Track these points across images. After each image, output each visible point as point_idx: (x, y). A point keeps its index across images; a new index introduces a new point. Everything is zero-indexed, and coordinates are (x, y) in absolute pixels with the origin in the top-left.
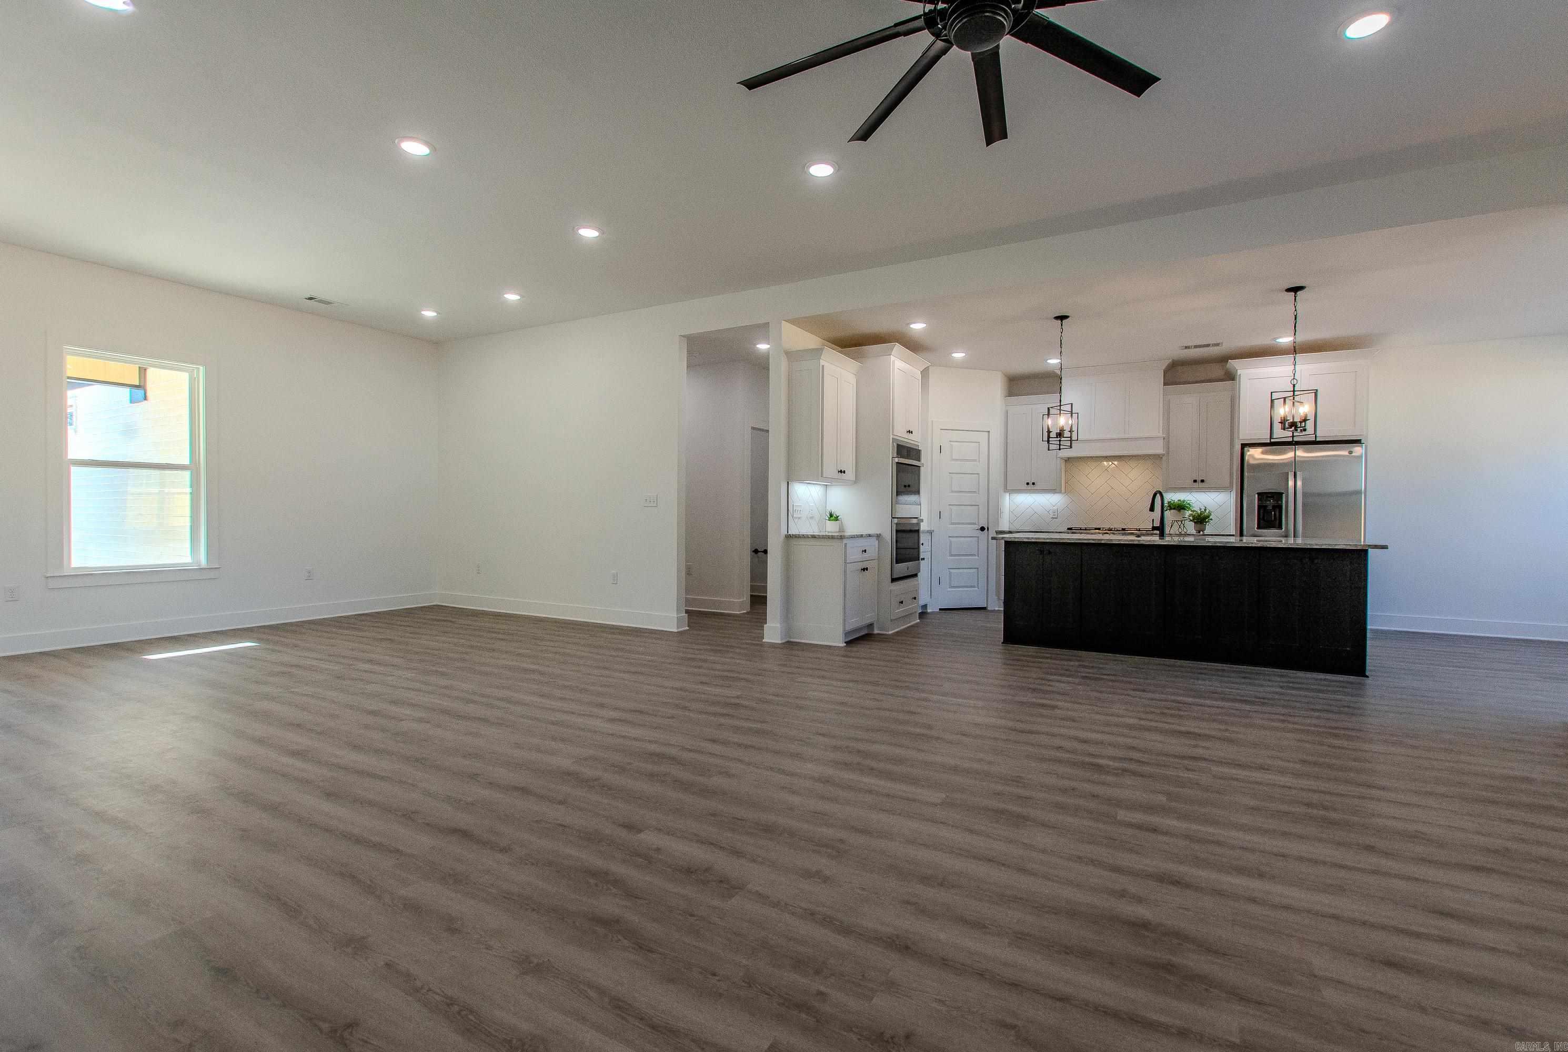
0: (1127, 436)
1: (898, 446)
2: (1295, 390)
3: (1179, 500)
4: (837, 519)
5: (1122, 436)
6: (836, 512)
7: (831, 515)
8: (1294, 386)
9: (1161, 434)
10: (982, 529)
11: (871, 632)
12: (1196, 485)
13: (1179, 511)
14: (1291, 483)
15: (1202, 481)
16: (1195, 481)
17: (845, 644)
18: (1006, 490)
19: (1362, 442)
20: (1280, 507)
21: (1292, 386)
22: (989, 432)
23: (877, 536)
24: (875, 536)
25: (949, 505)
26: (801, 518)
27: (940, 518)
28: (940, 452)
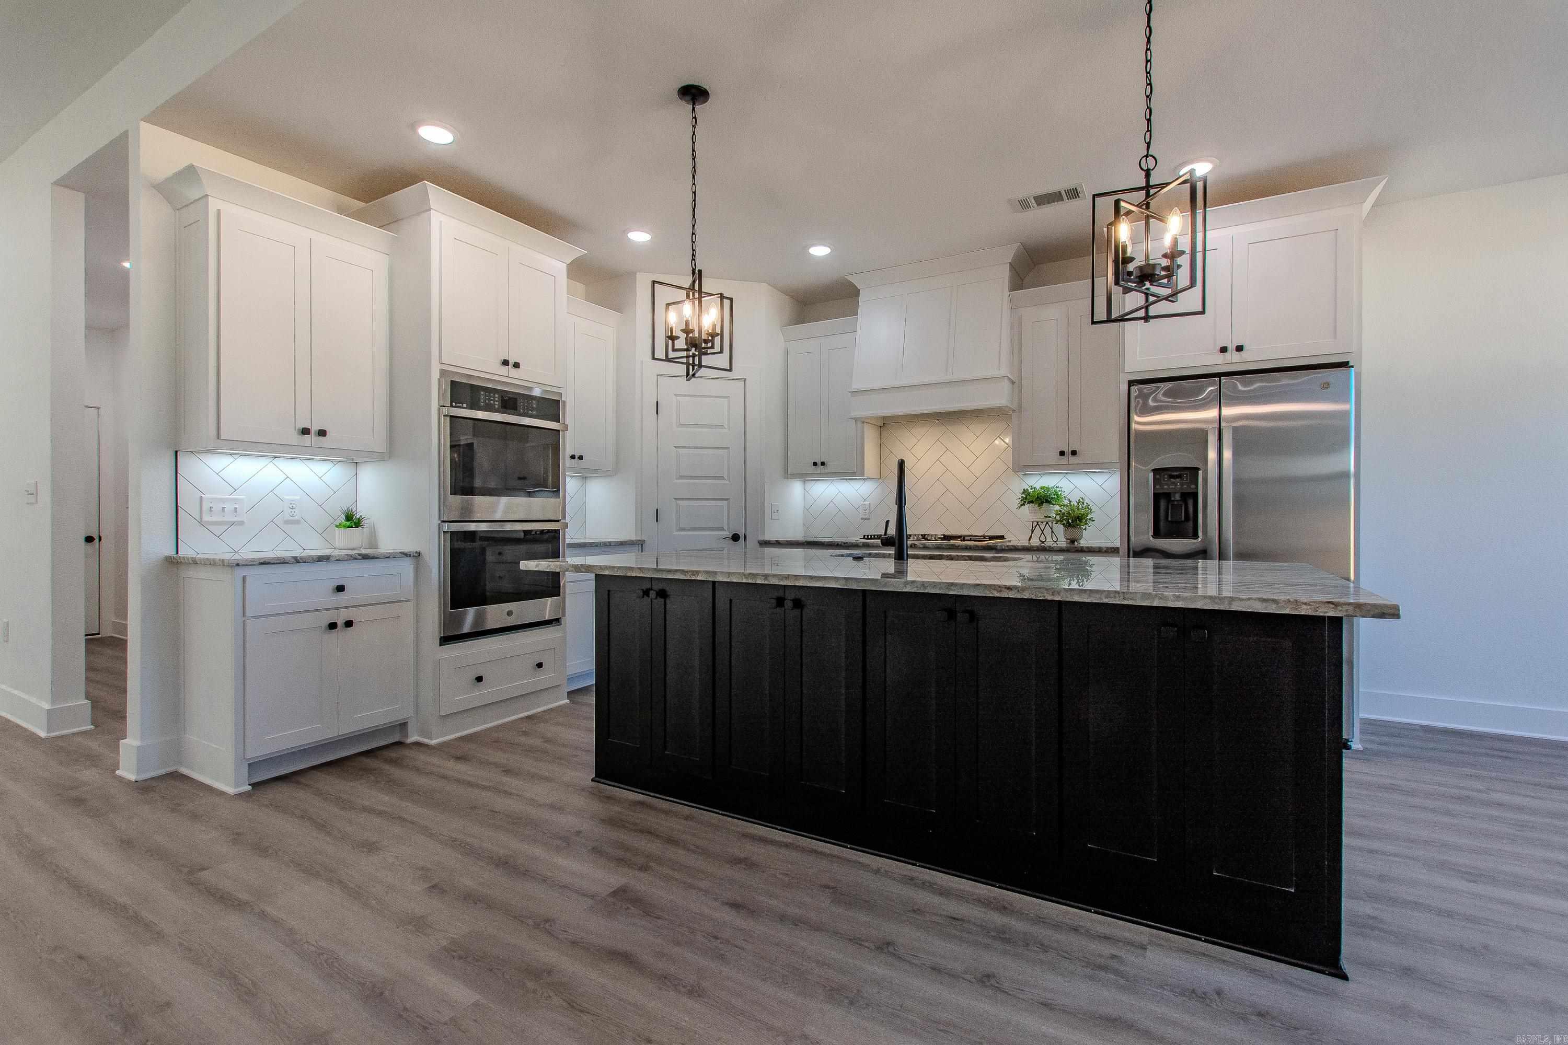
0: (950, 378)
1: (453, 383)
2: (1151, 184)
3: (1042, 488)
4: (358, 524)
5: (943, 378)
6: (361, 511)
7: (349, 517)
8: (1148, 173)
9: (1004, 371)
10: (735, 538)
11: (402, 740)
12: (1064, 460)
13: (1041, 504)
14: (1212, 455)
15: (1074, 453)
16: (1062, 453)
17: (250, 788)
18: (789, 475)
19: (1350, 364)
20: (1195, 496)
21: (1143, 173)
22: (745, 380)
23: (414, 556)
24: (410, 556)
25: (675, 499)
26: (241, 523)
27: (657, 521)
28: (657, 413)
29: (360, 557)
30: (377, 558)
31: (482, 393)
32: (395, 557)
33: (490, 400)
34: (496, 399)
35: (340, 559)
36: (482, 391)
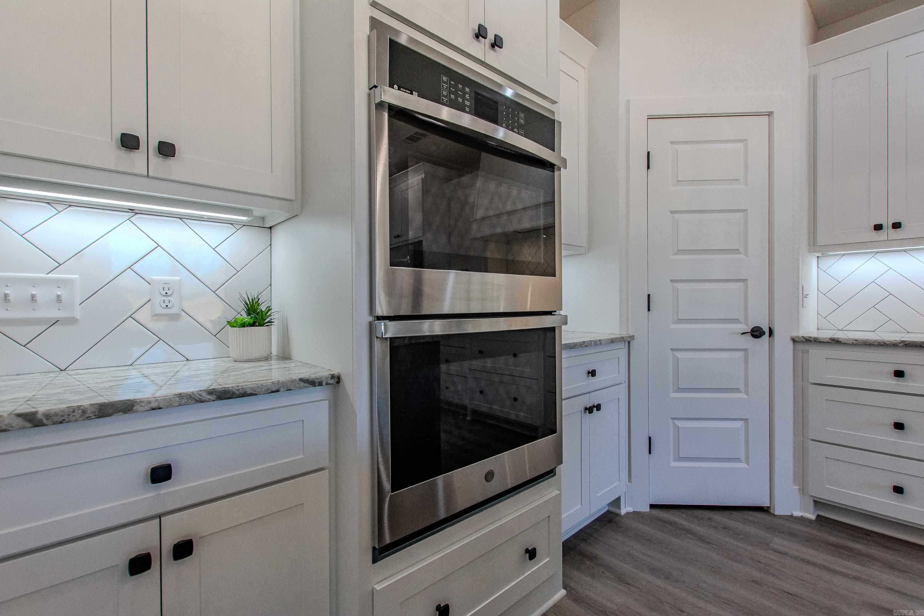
10: (756, 333)
22: (770, 114)
23: (327, 384)
24: (320, 384)
25: (671, 281)
26: (72, 321)
27: (649, 310)
28: (648, 168)
29: (211, 397)
30: (251, 395)
31: (445, 79)
32: (290, 390)
33: (457, 96)
34: (467, 96)
35: (162, 406)
36: (445, 75)
